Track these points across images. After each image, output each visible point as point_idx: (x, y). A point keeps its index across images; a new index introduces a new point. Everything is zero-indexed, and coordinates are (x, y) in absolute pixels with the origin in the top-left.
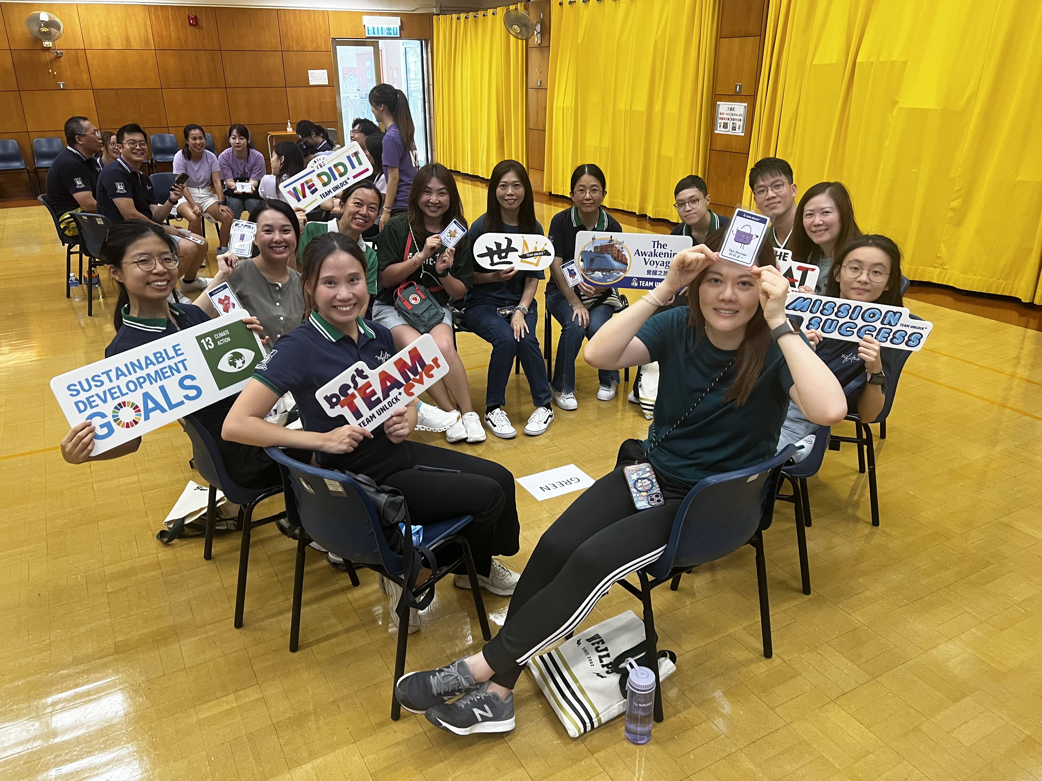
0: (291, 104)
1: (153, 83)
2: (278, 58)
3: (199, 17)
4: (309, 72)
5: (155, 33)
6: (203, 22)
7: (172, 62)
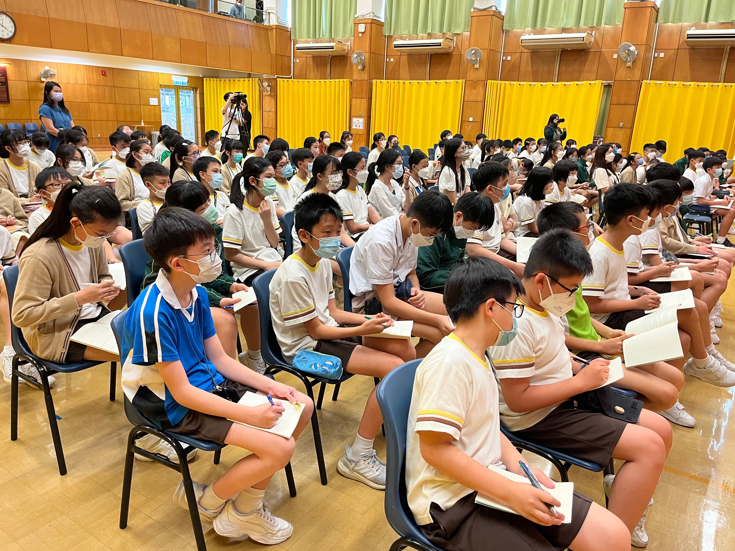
0: (142, 113)
1: (86, 100)
2: (136, 92)
3: (106, 72)
4: (150, 99)
5: (88, 78)
6: (108, 74)
7: (94, 90)
